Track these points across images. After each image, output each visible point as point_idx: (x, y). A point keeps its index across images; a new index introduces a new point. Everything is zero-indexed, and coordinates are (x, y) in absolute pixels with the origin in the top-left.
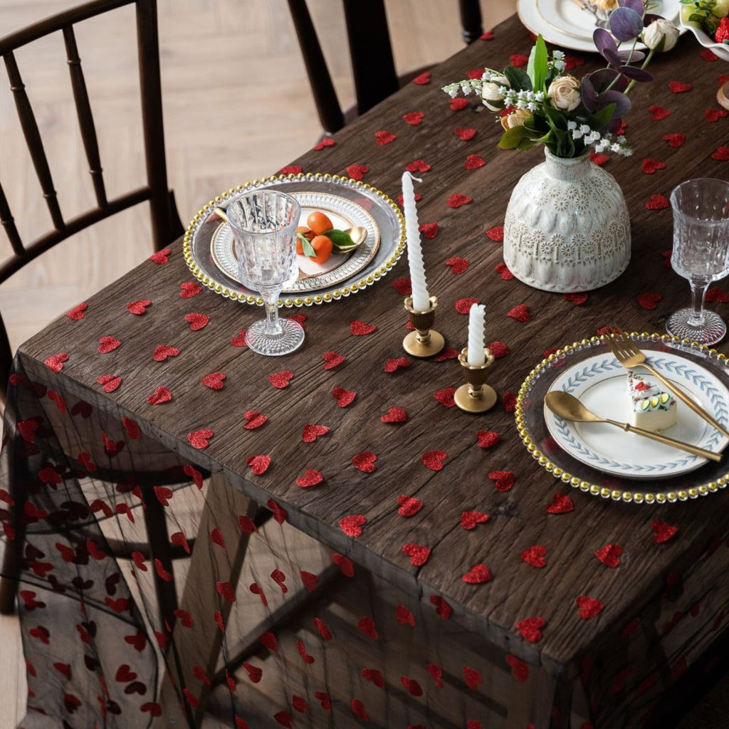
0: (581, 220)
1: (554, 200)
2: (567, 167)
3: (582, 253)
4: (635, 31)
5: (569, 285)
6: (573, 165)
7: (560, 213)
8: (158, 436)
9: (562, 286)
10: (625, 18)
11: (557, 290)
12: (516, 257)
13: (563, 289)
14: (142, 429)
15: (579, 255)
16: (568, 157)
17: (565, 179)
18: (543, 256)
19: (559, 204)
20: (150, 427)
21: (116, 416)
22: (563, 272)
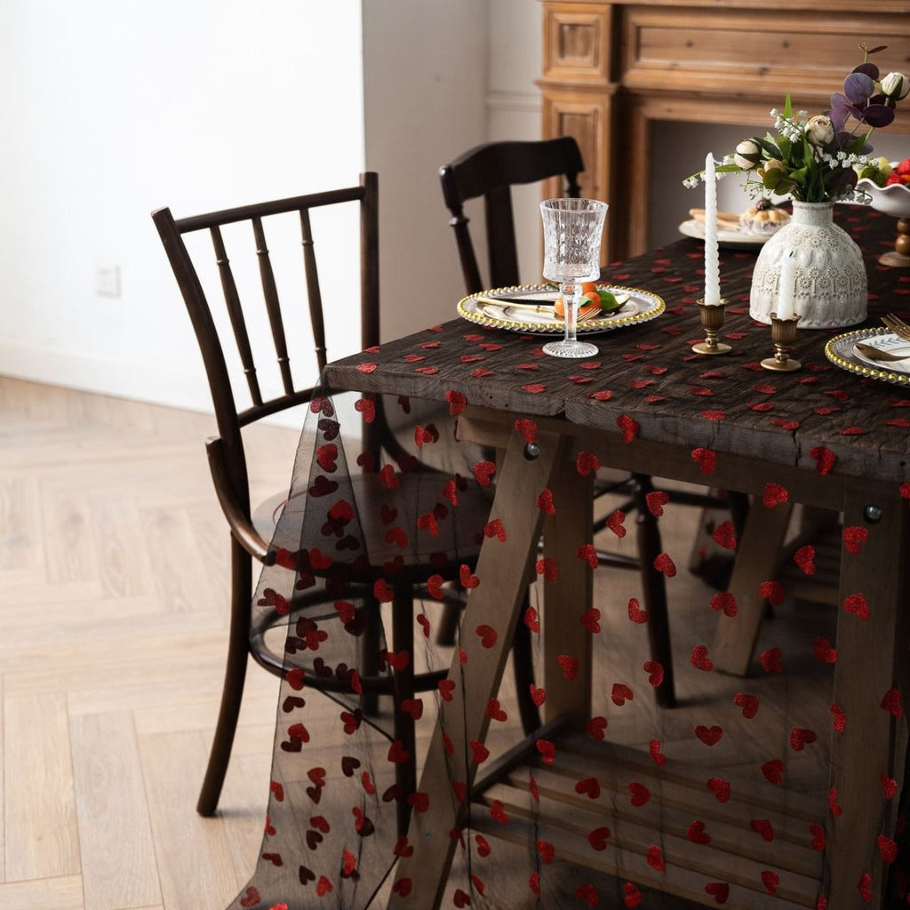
0: (835, 255)
1: (808, 240)
2: (817, 210)
3: (837, 286)
4: (867, 92)
5: (824, 320)
6: (823, 208)
7: (815, 249)
8: (487, 398)
9: (818, 321)
10: (858, 81)
11: (814, 326)
12: (771, 302)
13: (819, 324)
14: (469, 398)
15: (835, 287)
16: (818, 202)
17: (815, 224)
18: (801, 292)
19: (813, 242)
20: (479, 391)
21: (437, 397)
22: (820, 304)
